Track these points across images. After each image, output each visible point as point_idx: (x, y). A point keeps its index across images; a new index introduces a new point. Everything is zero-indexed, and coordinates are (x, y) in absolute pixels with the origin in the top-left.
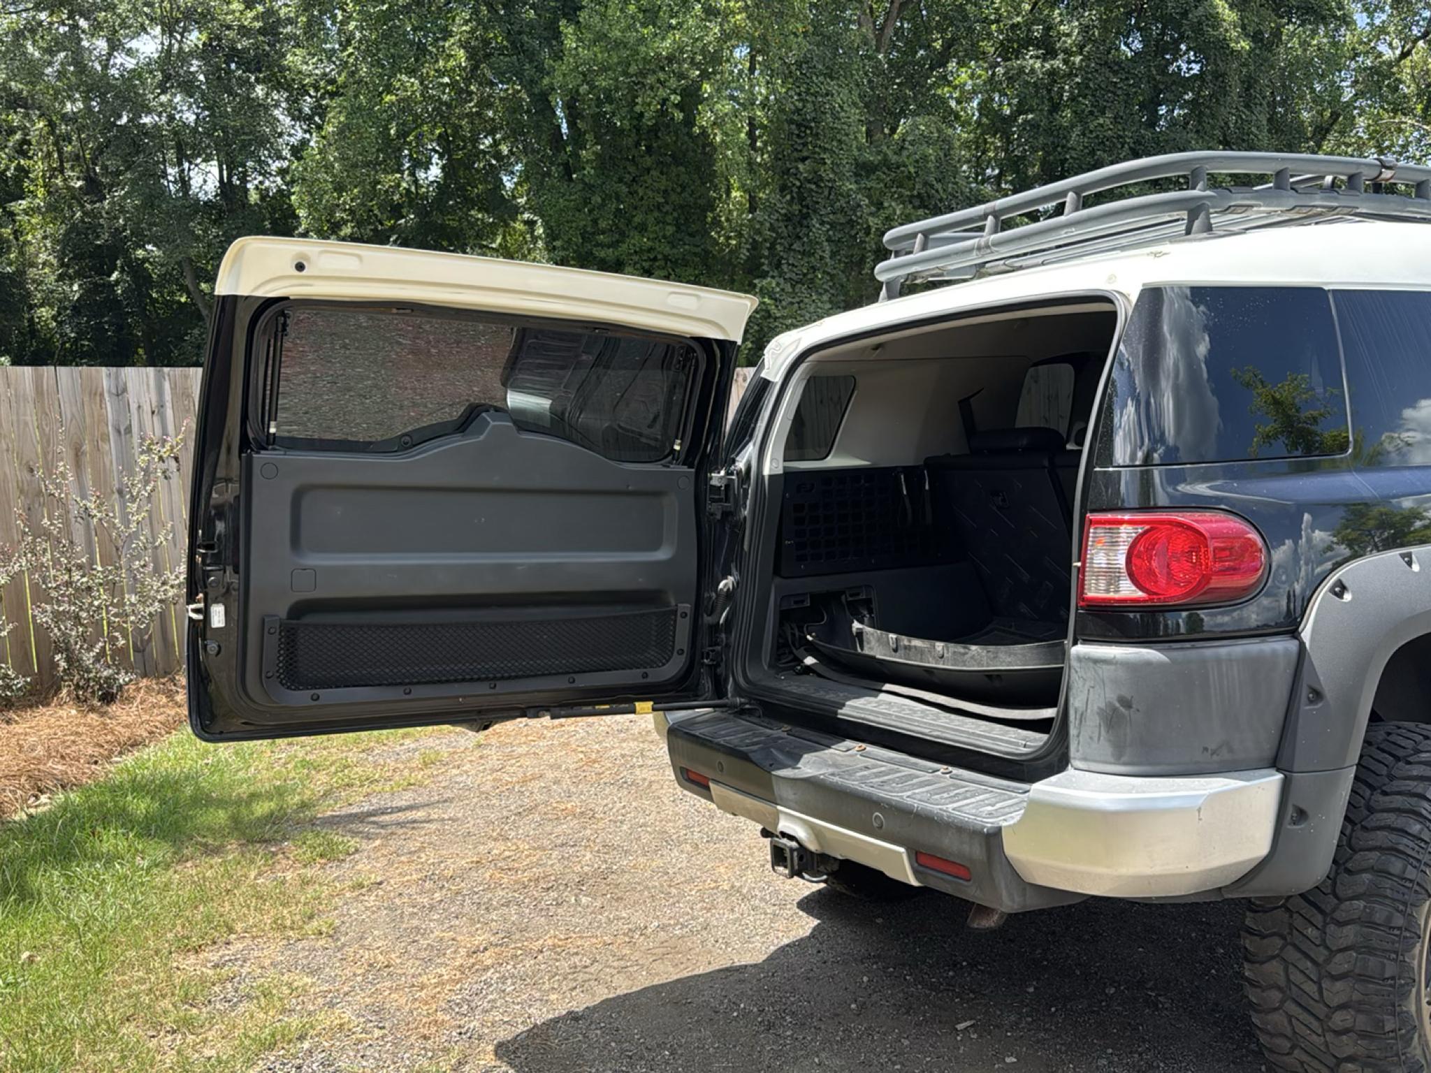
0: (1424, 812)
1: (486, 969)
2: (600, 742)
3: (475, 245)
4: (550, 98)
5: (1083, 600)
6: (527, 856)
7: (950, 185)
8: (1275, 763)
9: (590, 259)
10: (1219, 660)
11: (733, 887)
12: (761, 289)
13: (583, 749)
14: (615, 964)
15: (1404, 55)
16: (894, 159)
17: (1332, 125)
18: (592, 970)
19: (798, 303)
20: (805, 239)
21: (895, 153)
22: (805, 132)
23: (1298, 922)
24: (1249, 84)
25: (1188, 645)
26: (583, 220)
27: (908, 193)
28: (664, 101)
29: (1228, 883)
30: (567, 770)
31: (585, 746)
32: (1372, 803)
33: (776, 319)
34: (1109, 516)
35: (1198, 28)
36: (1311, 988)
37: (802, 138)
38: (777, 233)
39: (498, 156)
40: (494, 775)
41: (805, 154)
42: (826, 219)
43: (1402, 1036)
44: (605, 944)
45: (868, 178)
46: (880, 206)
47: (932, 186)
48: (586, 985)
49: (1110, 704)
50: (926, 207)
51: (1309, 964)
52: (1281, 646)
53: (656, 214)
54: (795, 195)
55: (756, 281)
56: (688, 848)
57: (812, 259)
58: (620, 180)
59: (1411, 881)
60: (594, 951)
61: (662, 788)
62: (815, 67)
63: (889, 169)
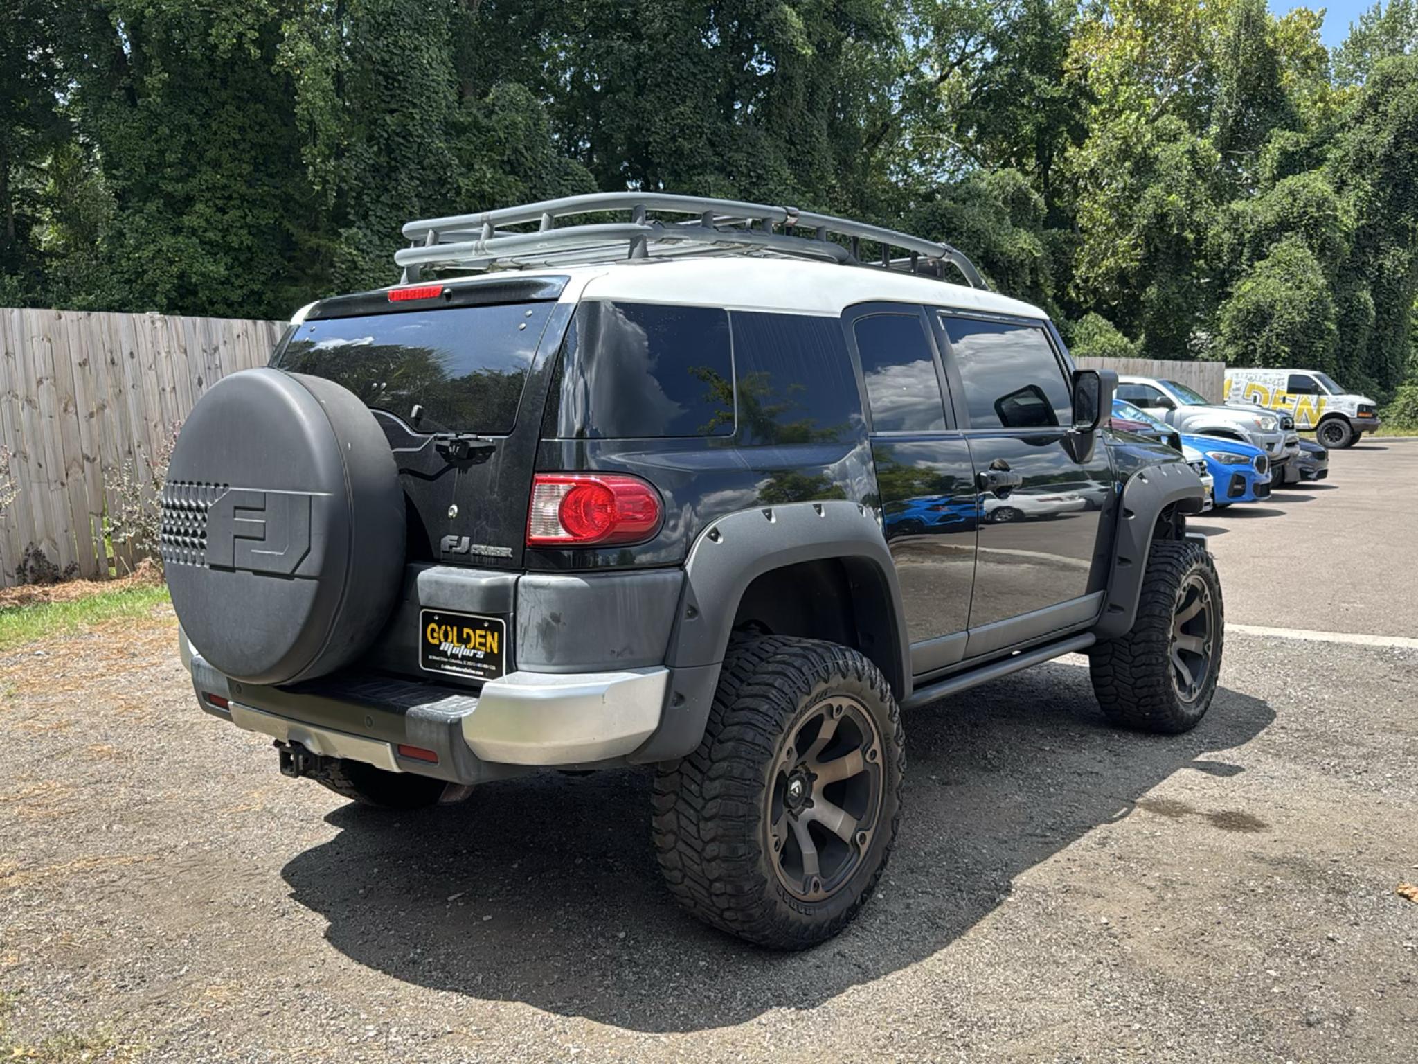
0: (771, 696)
1: (14, 889)
2: (143, 690)
3: (20, 164)
4: (110, 17)
5: (530, 540)
6: (58, 794)
7: (540, 155)
8: (664, 662)
9: (156, 191)
10: (623, 585)
11: (265, 808)
12: (347, 239)
13: (124, 696)
14: (144, 877)
15: (943, 78)
16: (484, 122)
17: (882, 135)
18: (120, 883)
19: (387, 257)
20: (393, 192)
21: (486, 117)
22: (392, 84)
23: (686, 781)
24: (813, 88)
25: (603, 574)
26: (147, 150)
27: (499, 158)
28: (241, 35)
29: (629, 751)
30: (105, 716)
31: (126, 693)
32: (740, 692)
33: (362, 271)
34: (549, 476)
35: (769, 30)
36: (692, 829)
37: (390, 90)
38: (364, 183)
39: (51, 70)
40: (27, 722)
41: (394, 106)
42: (414, 175)
43: (750, 859)
44: (134, 861)
45: (458, 137)
46: (470, 167)
47: (522, 154)
48: (113, 896)
49: (544, 620)
50: (517, 174)
51: (692, 811)
52: (672, 576)
53: (232, 151)
54: (383, 147)
55: (342, 230)
56: (225, 779)
57: (401, 213)
58: (191, 112)
59: (759, 745)
60: (123, 867)
61: (204, 729)
62: (403, 20)
63: (480, 132)
